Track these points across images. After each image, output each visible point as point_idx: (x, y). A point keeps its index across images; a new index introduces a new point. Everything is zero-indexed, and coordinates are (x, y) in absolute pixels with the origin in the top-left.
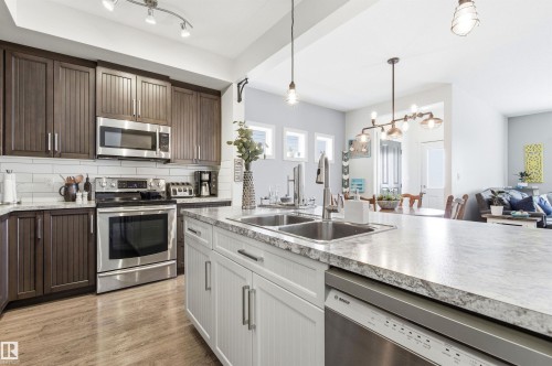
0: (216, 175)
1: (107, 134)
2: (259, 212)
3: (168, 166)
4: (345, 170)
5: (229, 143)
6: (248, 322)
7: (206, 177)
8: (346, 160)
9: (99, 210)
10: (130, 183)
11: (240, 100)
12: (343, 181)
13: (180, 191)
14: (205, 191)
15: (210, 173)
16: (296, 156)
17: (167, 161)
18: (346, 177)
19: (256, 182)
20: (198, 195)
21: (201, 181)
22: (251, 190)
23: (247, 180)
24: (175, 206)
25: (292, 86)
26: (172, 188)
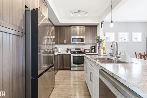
0: (96, 47)
1: (73, 39)
3: (85, 45)
6: (91, 80)
9: (71, 54)
11: (102, 27)
13: (87, 51)
15: (94, 47)
17: (84, 44)
21: (92, 49)
23: (99, 48)
24: (85, 54)
25: (112, 22)
26: (85, 50)
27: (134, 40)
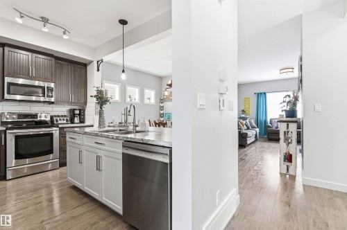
0: (84, 111)
1: (11, 87)
2: (107, 128)
3: (51, 105)
4: (161, 109)
5: (91, 96)
6: (98, 169)
7: (77, 112)
8: (162, 103)
9: (8, 131)
10: (26, 116)
11: (98, 70)
12: (161, 114)
13: (60, 120)
14: (77, 120)
15: (80, 110)
16: (133, 100)
17: (53, 103)
18: (162, 112)
19: (106, 115)
20: (72, 122)
21: (74, 114)
22: (103, 119)
23: (101, 114)
24: (58, 129)
25: (123, 71)
26: (55, 118)
27: (147, 101)
